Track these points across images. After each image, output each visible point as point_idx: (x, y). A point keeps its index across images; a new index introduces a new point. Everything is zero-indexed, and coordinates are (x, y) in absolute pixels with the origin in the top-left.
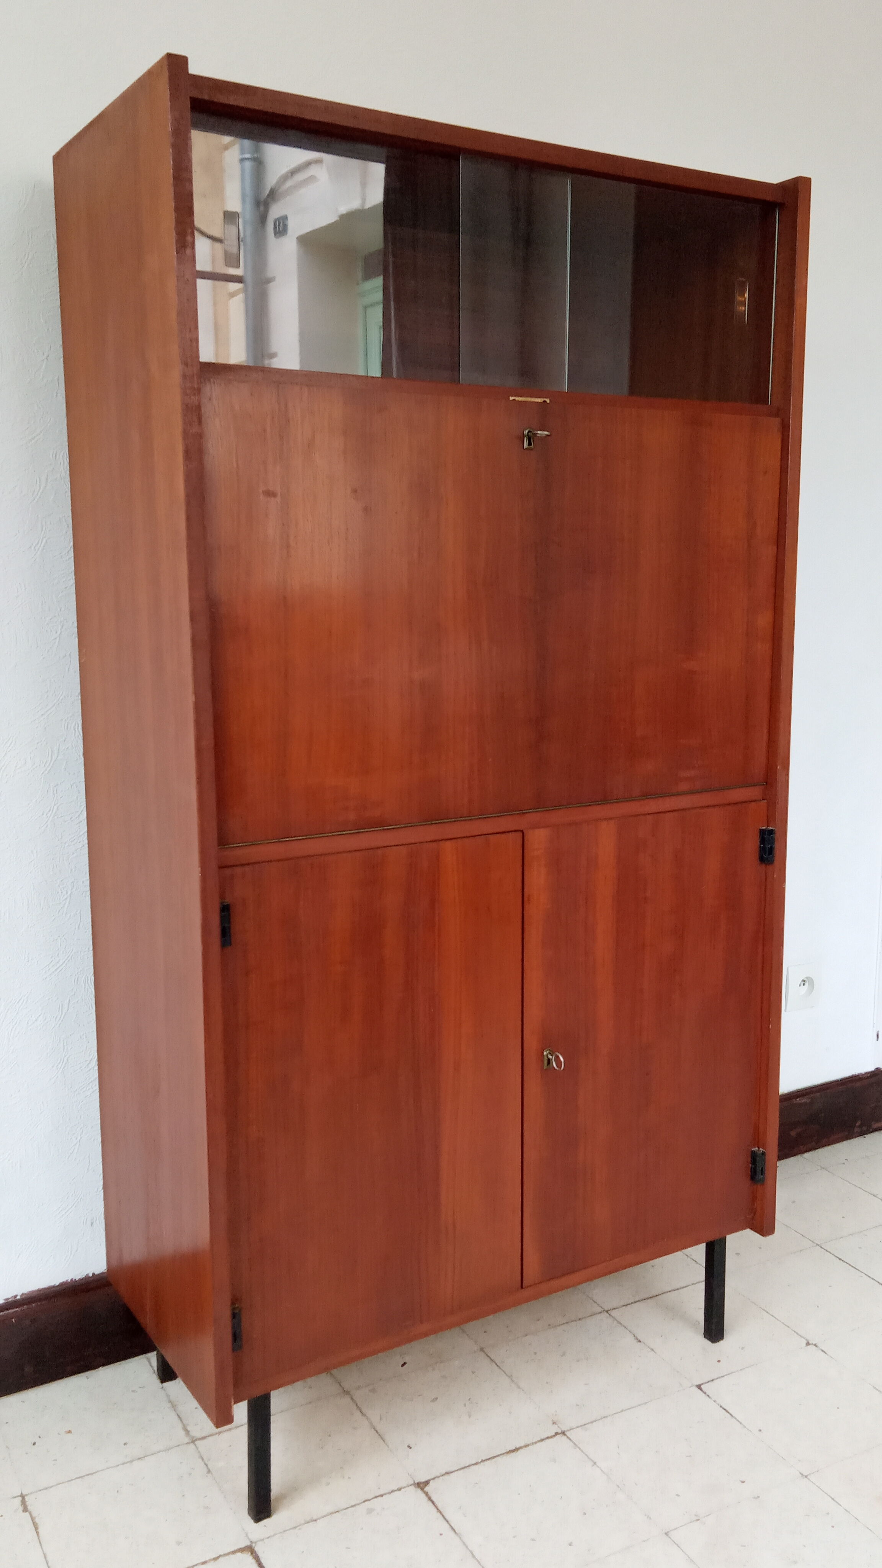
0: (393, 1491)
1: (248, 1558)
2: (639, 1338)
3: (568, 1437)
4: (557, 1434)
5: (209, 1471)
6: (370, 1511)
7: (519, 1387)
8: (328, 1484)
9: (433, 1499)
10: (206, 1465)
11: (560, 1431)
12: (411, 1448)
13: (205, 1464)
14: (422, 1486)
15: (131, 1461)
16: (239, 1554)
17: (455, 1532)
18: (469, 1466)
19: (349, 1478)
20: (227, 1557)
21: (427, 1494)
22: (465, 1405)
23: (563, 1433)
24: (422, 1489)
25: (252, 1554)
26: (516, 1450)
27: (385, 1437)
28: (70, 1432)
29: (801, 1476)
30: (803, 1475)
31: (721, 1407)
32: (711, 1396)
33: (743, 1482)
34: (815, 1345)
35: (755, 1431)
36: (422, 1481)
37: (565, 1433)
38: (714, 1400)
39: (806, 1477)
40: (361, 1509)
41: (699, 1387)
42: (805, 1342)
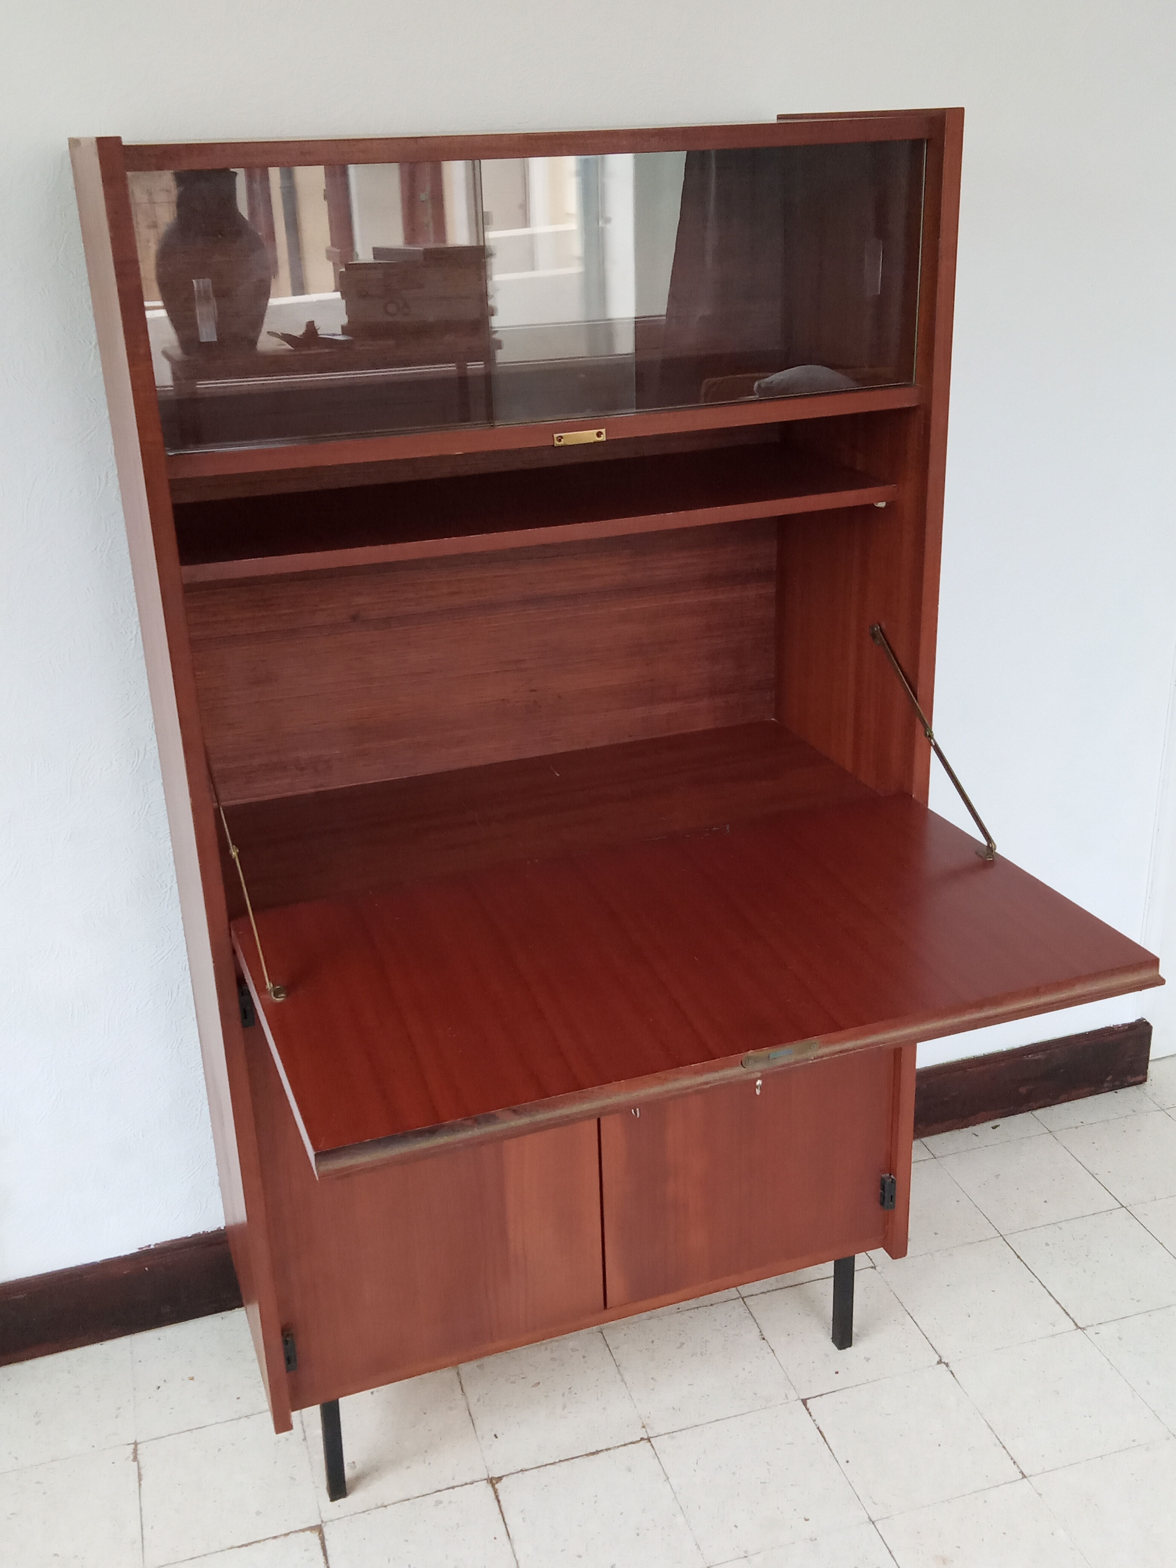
0: (466, 1484)
1: (314, 1537)
2: (765, 1335)
3: (652, 1445)
4: (642, 1439)
5: (305, 1439)
6: (438, 1503)
7: (623, 1380)
8: (408, 1467)
9: (500, 1498)
10: (304, 1432)
11: (646, 1437)
12: (496, 1437)
13: (304, 1430)
14: (493, 1482)
15: (240, 1418)
16: (308, 1532)
17: (509, 1537)
18: (546, 1465)
19: (430, 1464)
20: (297, 1534)
21: (496, 1491)
22: (563, 1395)
23: (649, 1439)
24: (493, 1486)
25: (319, 1534)
26: (597, 1452)
27: (477, 1422)
28: (192, 1379)
29: (868, 1520)
30: (871, 1520)
31: (818, 1428)
32: (812, 1414)
33: (806, 1520)
34: (947, 1365)
35: (842, 1462)
36: (496, 1476)
37: (651, 1439)
38: (814, 1419)
39: (873, 1523)
40: (430, 1500)
41: (804, 1402)
42: (938, 1359)
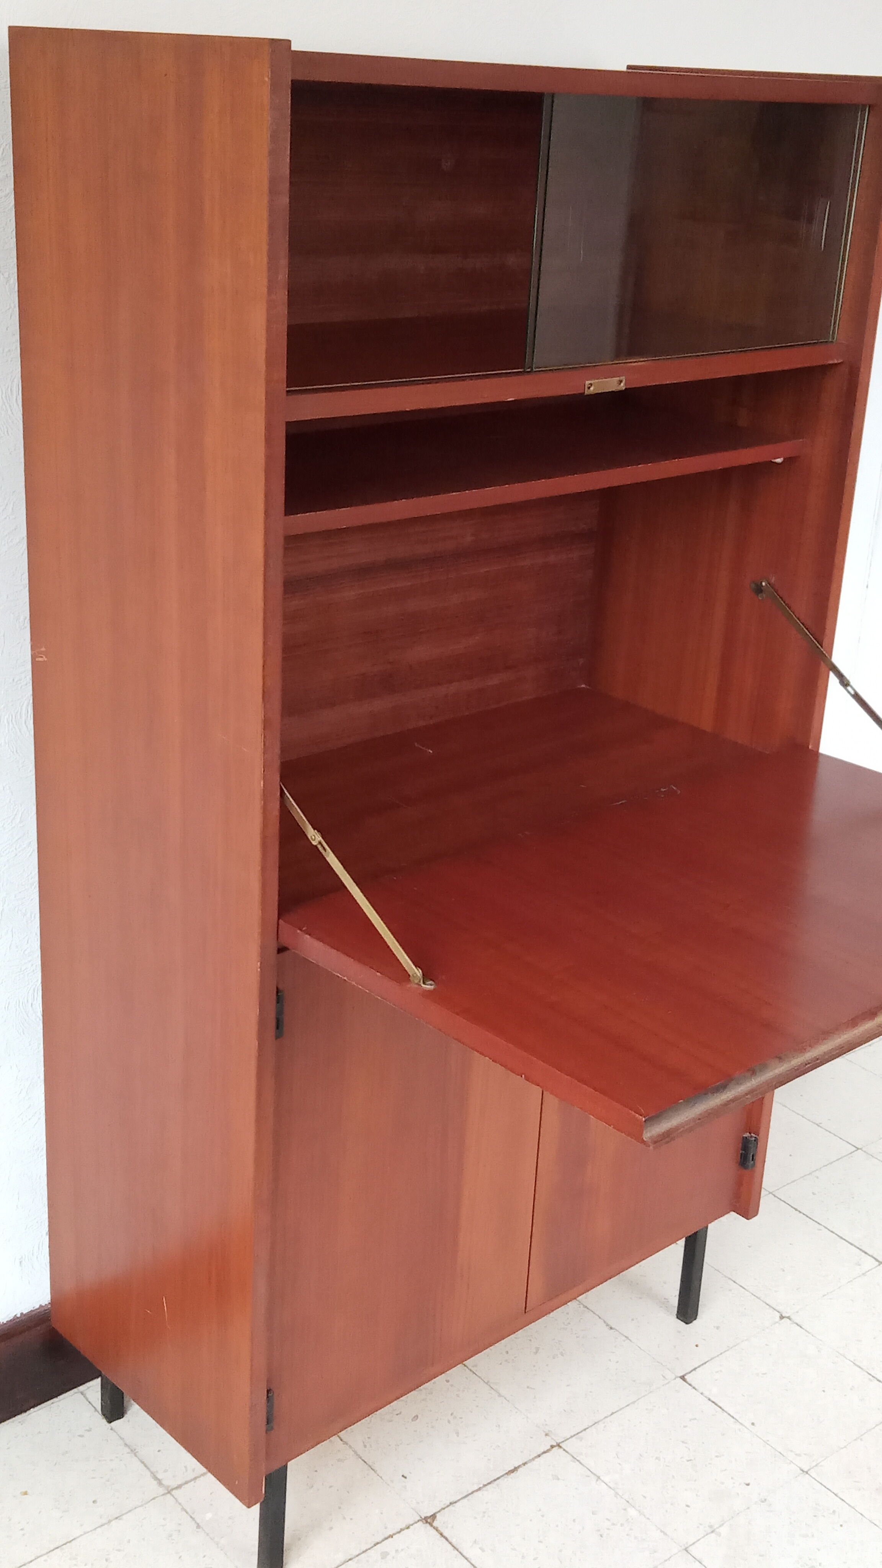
0: (402, 1530)
3: (564, 1450)
4: (552, 1447)
5: (198, 1526)
6: (384, 1555)
7: (500, 1395)
8: (331, 1528)
9: (445, 1534)
10: (193, 1519)
11: (555, 1444)
12: (406, 1478)
13: (191, 1517)
14: (429, 1520)
15: (110, 1522)
18: (472, 1493)
19: (351, 1519)
21: (436, 1529)
22: (449, 1422)
24: (431, 1525)
26: (515, 1469)
27: (376, 1467)
28: (26, 1493)
29: (802, 1472)
30: (802, 1471)
31: (709, 1400)
32: (696, 1387)
33: (748, 1485)
34: (789, 1318)
35: (748, 1424)
36: (429, 1515)
37: (560, 1445)
38: (701, 1392)
39: (807, 1473)
40: (374, 1553)
41: (683, 1378)
42: (778, 1315)
